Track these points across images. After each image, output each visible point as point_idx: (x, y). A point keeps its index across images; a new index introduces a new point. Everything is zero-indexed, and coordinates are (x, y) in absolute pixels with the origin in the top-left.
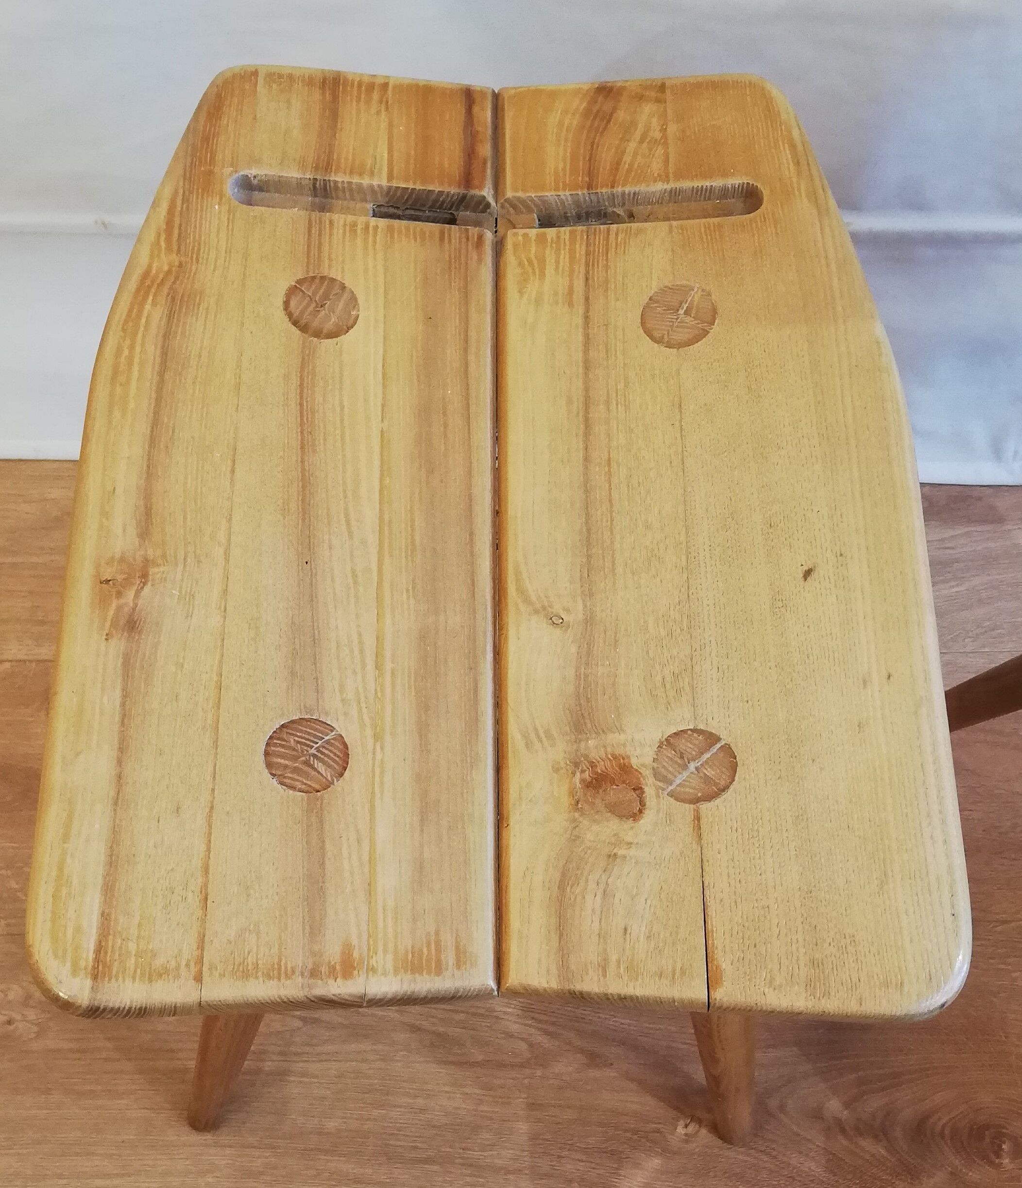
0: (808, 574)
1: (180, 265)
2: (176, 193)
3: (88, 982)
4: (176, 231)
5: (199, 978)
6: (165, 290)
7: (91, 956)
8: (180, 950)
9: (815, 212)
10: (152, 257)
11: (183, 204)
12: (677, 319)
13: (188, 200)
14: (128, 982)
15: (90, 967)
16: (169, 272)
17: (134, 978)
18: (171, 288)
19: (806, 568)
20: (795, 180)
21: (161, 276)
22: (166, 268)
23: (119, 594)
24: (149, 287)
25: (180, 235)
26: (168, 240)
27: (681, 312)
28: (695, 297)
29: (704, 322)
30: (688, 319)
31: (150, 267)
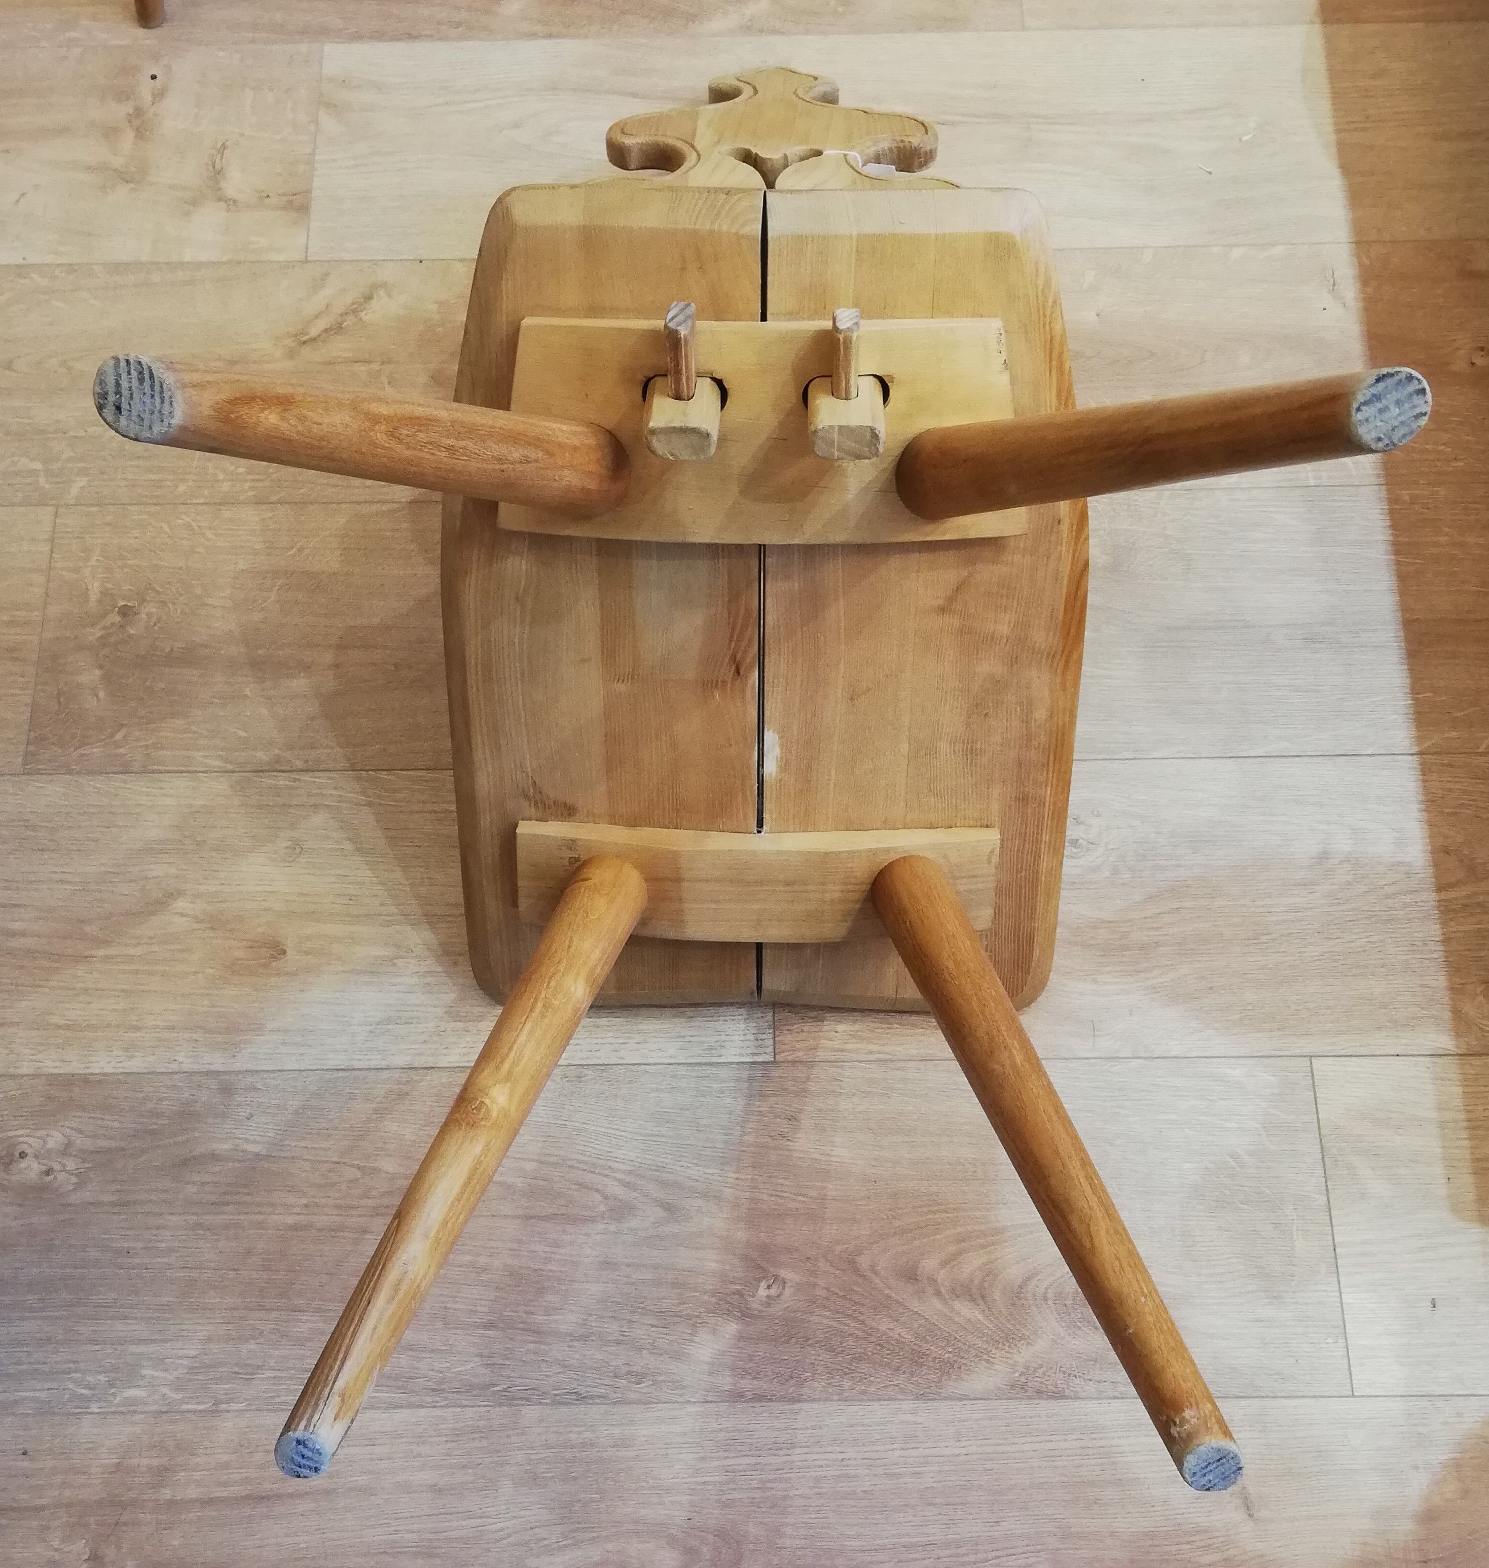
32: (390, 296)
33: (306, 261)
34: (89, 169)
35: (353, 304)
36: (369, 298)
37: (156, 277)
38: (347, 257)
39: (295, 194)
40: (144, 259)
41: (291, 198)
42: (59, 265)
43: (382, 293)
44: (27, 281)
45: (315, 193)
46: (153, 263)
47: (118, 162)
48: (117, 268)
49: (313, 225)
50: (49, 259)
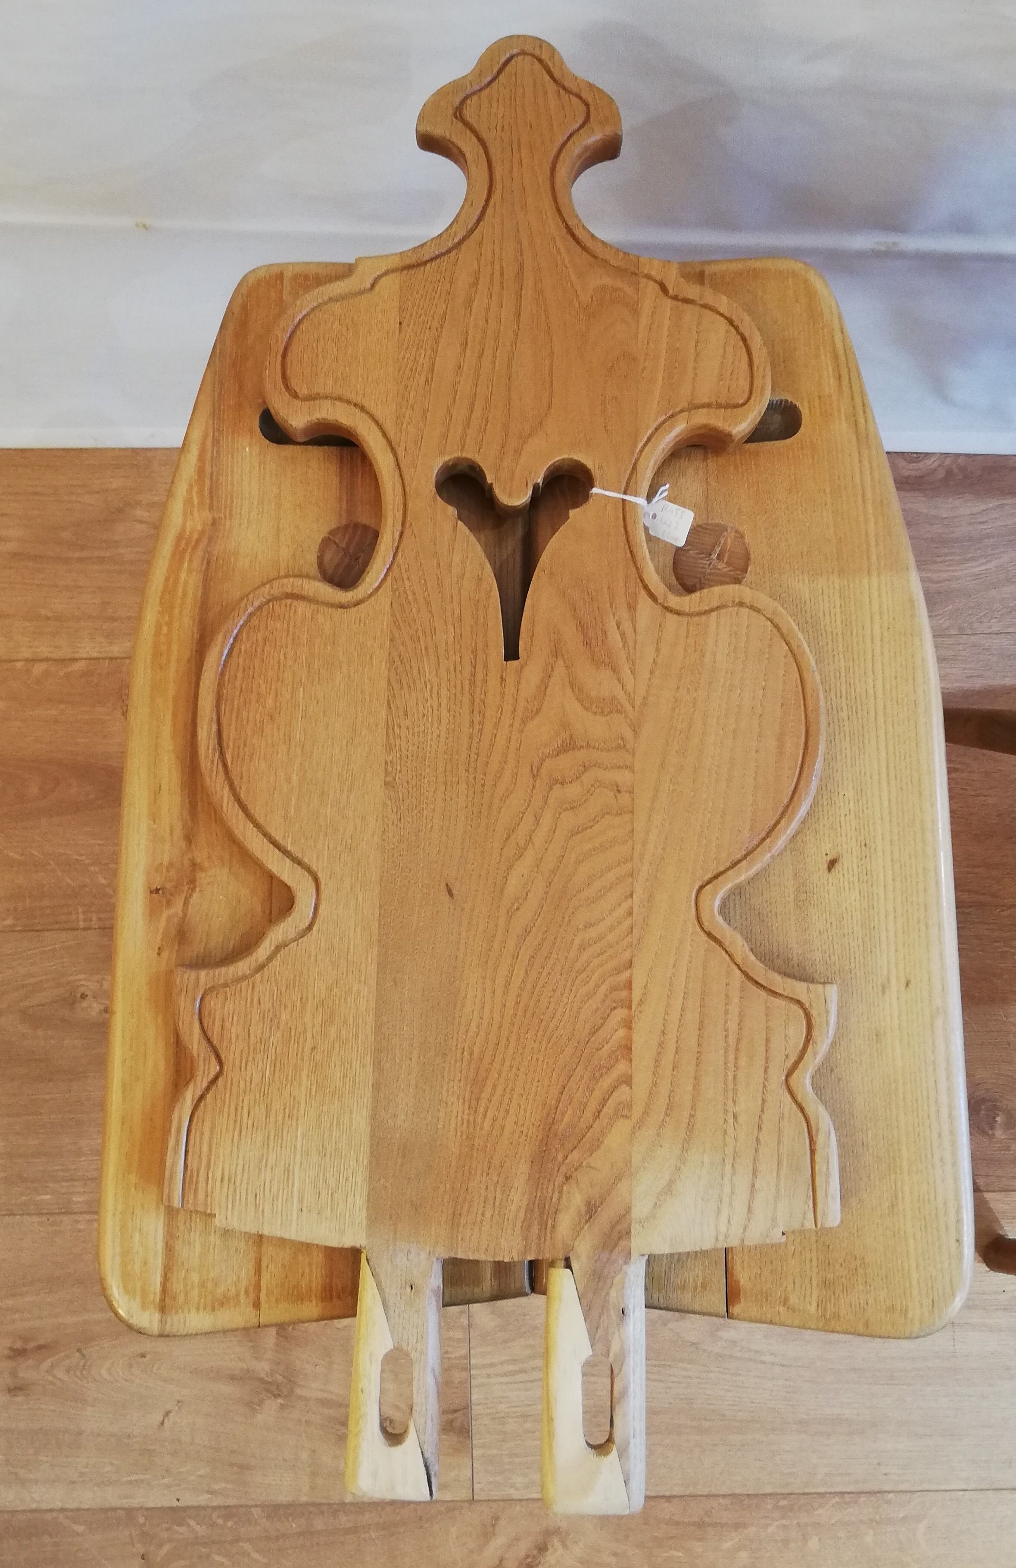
0: (832, 864)
1: (214, 523)
2: (205, 437)
3: (157, 1316)
4: (208, 482)
5: (257, 1305)
6: (200, 552)
7: (158, 1288)
8: (239, 1277)
9: (854, 438)
10: (185, 515)
11: (213, 447)
12: (710, 565)
13: (218, 443)
14: (193, 1312)
15: (157, 1300)
16: (203, 532)
17: (198, 1309)
18: (205, 551)
19: (829, 858)
20: (834, 397)
21: (196, 536)
22: (199, 528)
23: (169, 903)
24: (184, 551)
25: (212, 485)
26: (200, 492)
27: (714, 556)
28: (729, 539)
29: (737, 569)
30: (721, 565)
31: (183, 529)
32: (565, 1546)
33: (472, 1501)
34: (233, 1378)
35: (528, 1556)
36: (542, 1549)
37: (319, 1524)
38: (515, 1494)
39: (456, 1411)
40: (304, 1499)
41: (450, 1416)
42: (214, 1508)
43: (555, 1541)
44: (182, 1529)
45: (476, 1410)
46: (313, 1504)
47: (262, 1367)
48: (275, 1510)
49: (477, 1453)
50: (203, 1499)
